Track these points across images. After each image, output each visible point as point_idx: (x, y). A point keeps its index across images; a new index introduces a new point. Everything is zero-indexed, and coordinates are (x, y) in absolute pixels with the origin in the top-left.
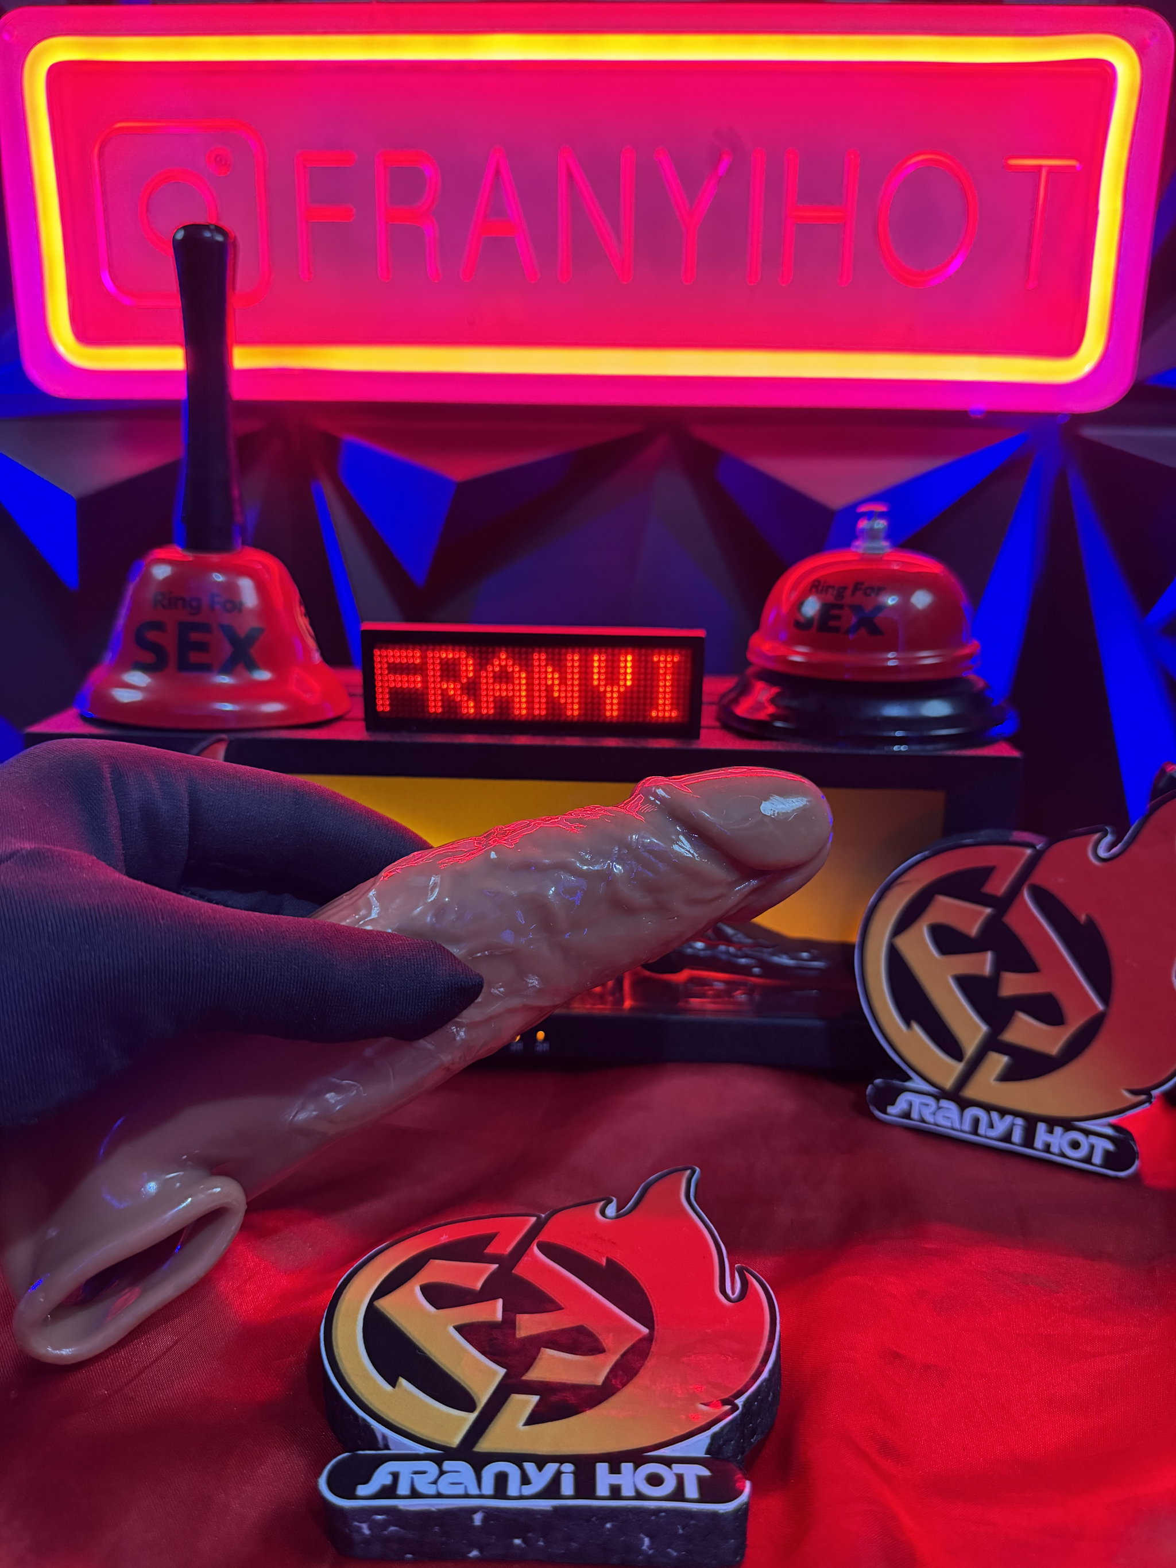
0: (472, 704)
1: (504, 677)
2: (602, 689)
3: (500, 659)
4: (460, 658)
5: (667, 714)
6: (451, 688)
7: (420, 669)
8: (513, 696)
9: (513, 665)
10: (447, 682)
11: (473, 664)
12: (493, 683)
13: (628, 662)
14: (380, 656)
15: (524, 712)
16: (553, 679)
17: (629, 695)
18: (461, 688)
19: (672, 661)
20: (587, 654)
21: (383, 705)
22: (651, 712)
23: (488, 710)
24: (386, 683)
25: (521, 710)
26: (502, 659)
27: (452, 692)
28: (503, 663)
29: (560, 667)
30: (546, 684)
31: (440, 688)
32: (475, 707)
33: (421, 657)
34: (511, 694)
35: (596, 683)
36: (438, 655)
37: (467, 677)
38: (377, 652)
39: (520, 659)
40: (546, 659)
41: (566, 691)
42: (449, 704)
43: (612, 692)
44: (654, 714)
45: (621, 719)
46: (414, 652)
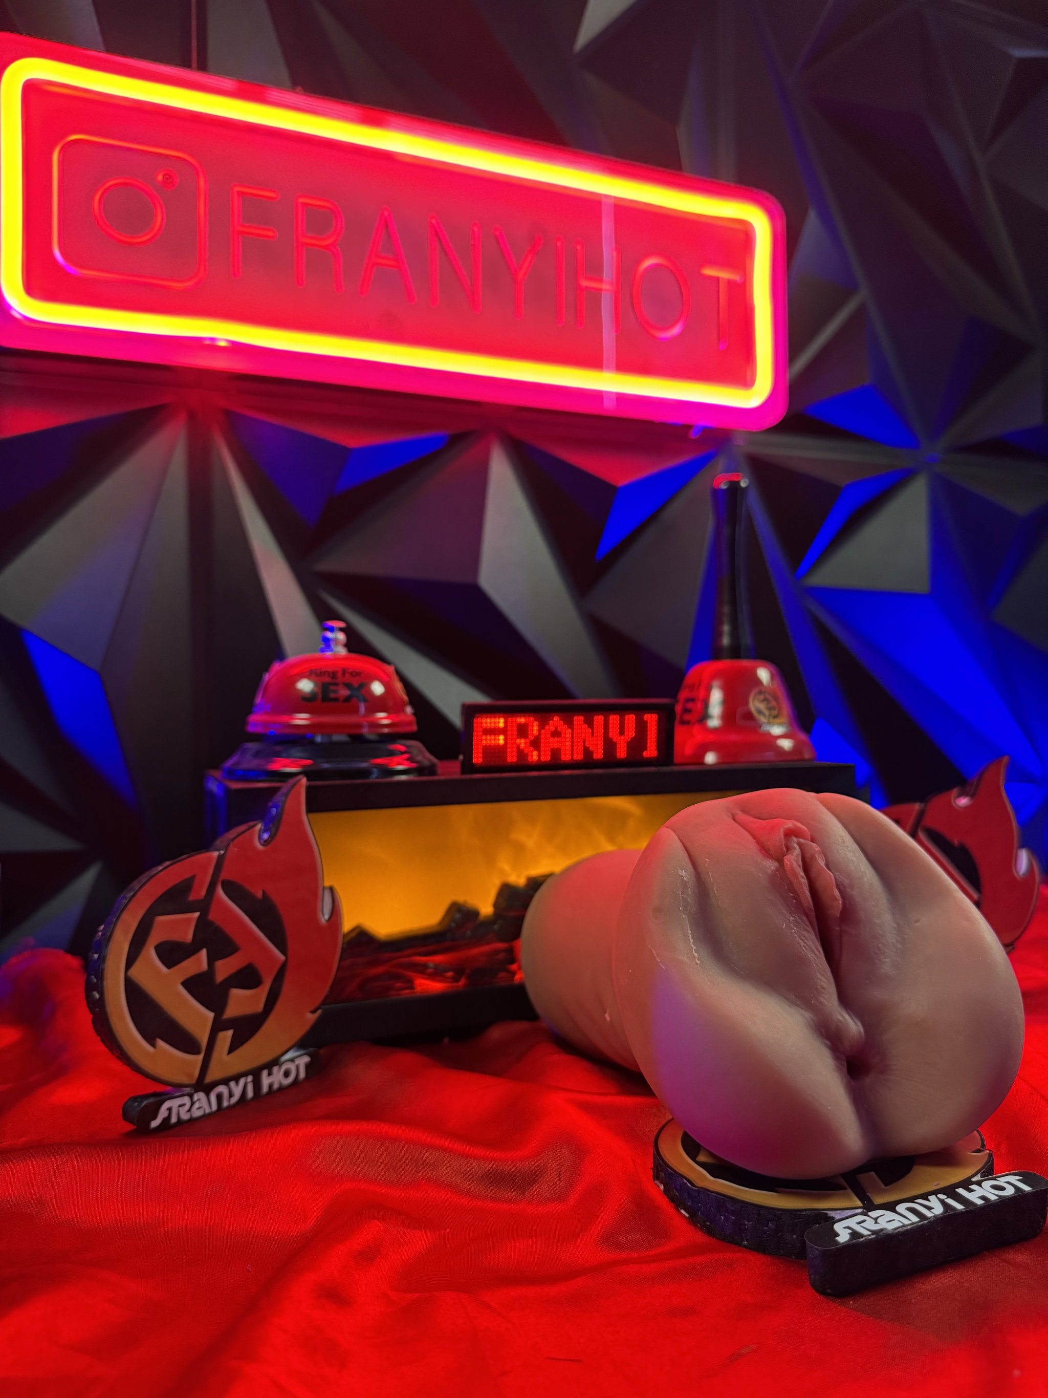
0: (535, 753)
1: (556, 734)
2: (615, 739)
3: (554, 721)
4: (529, 722)
5: (653, 753)
6: (522, 742)
7: (503, 731)
8: (562, 746)
9: (562, 725)
10: (521, 738)
11: (539, 726)
12: (550, 738)
13: (631, 719)
14: (477, 723)
15: (568, 757)
16: (586, 733)
17: (631, 742)
18: (530, 743)
19: (655, 718)
20: (606, 716)
21: (478, 758)
22: (643, 752)
23: (546, 758)
24: (482, 741)
25: (566, 757)
26: (556, 721)
27: (522, 746)
28: (556, 724)
29: (591, 725)
30: (582, 737)
31: (516, 743)
32: (537, 755)
33: (504, 722)
34: (560, 745)
35: (612, 734)
36: (515, 720)
37: (533, 735)
38: (475, 720)
39: (566, 721)
40: (583, 721)
41: (594, 741)
42: (521, 754)
43: (622, 740)
44: (645, 753)
45: (627, 756)
46: (499, 718)
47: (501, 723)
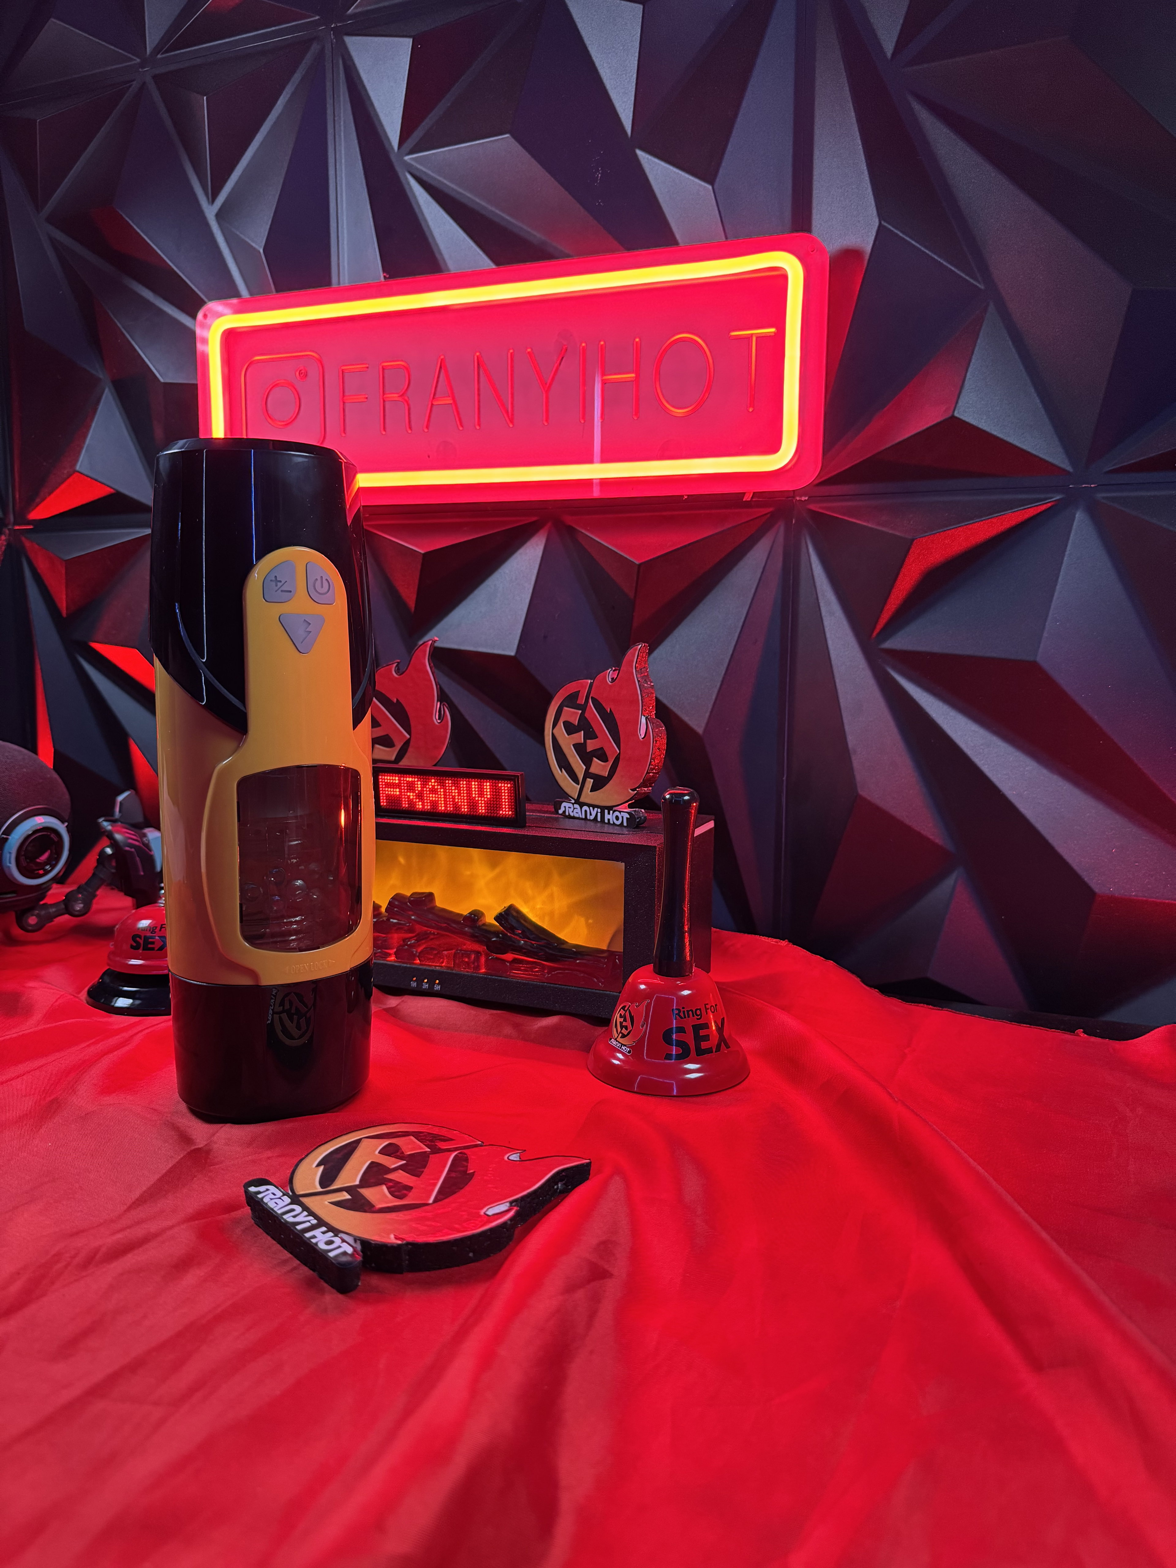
0: (420, 803)
1: (433, 791)
2: (477, 799)
3: (432, 783)
4: (414, 781)
5: (507, 813)
6: (411, 795)
7: (398, 786)
8: (438, 801)
9: (438, 785)
10: (410, 792)
11: (420, 784)
12: (429, 794)
13: (487, 785)
14: (382, 778)
15: (443, 808)
16: (455, 793)
17: (489, 802)
18: (416, 796)
19: (507, 786)
20: (469, 782)
21: (383, 803)
22: (500, 811)
23: (428, 807)
24: (385, 791)
25: (442, 808)
26: (433, 782)
27: (411, 797)
28: (433, 784)
29: (458, 788)
30: (452, 795)
31: (407, 795)
32: (422, 805)
33: (398, 780)
34: (437, 799)
35: (474, 796)
36: (405, 779)
37: (418, 790)
38: (380, 777)
39: (440, 782)
40: (451, 783)
41: (461, 798)
42: (411, 804)
43: (481, 800)
44: (501, 812)
45: (487, 814)
46: (395, 777)
47: (396, 780)
